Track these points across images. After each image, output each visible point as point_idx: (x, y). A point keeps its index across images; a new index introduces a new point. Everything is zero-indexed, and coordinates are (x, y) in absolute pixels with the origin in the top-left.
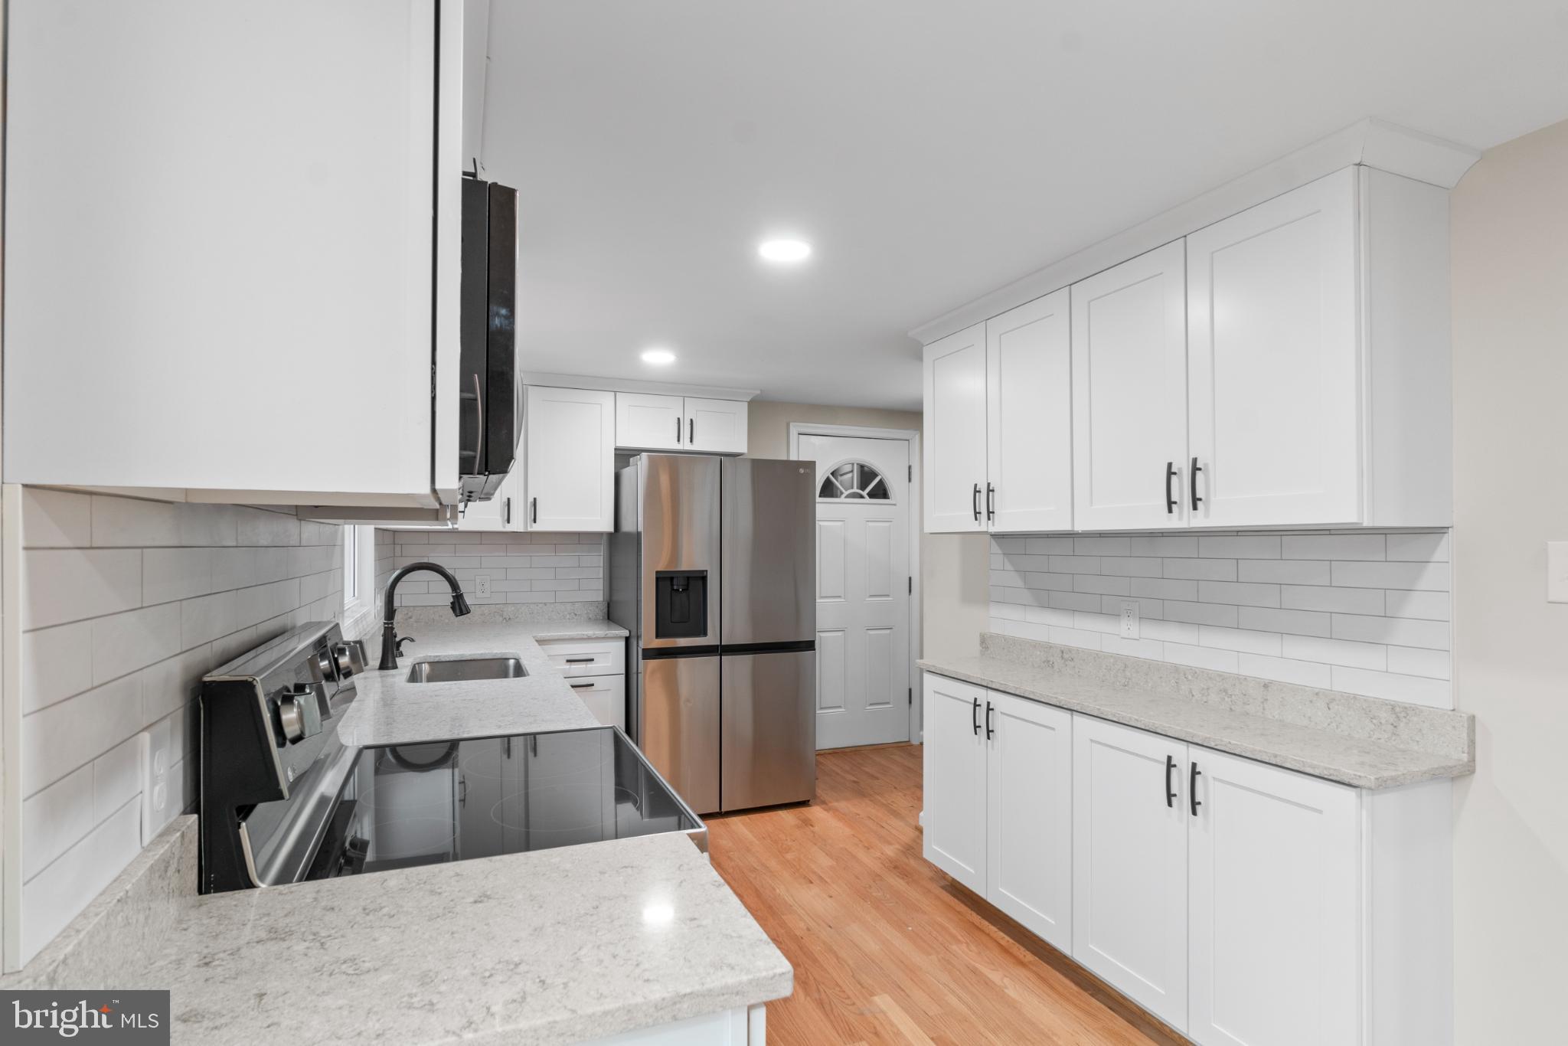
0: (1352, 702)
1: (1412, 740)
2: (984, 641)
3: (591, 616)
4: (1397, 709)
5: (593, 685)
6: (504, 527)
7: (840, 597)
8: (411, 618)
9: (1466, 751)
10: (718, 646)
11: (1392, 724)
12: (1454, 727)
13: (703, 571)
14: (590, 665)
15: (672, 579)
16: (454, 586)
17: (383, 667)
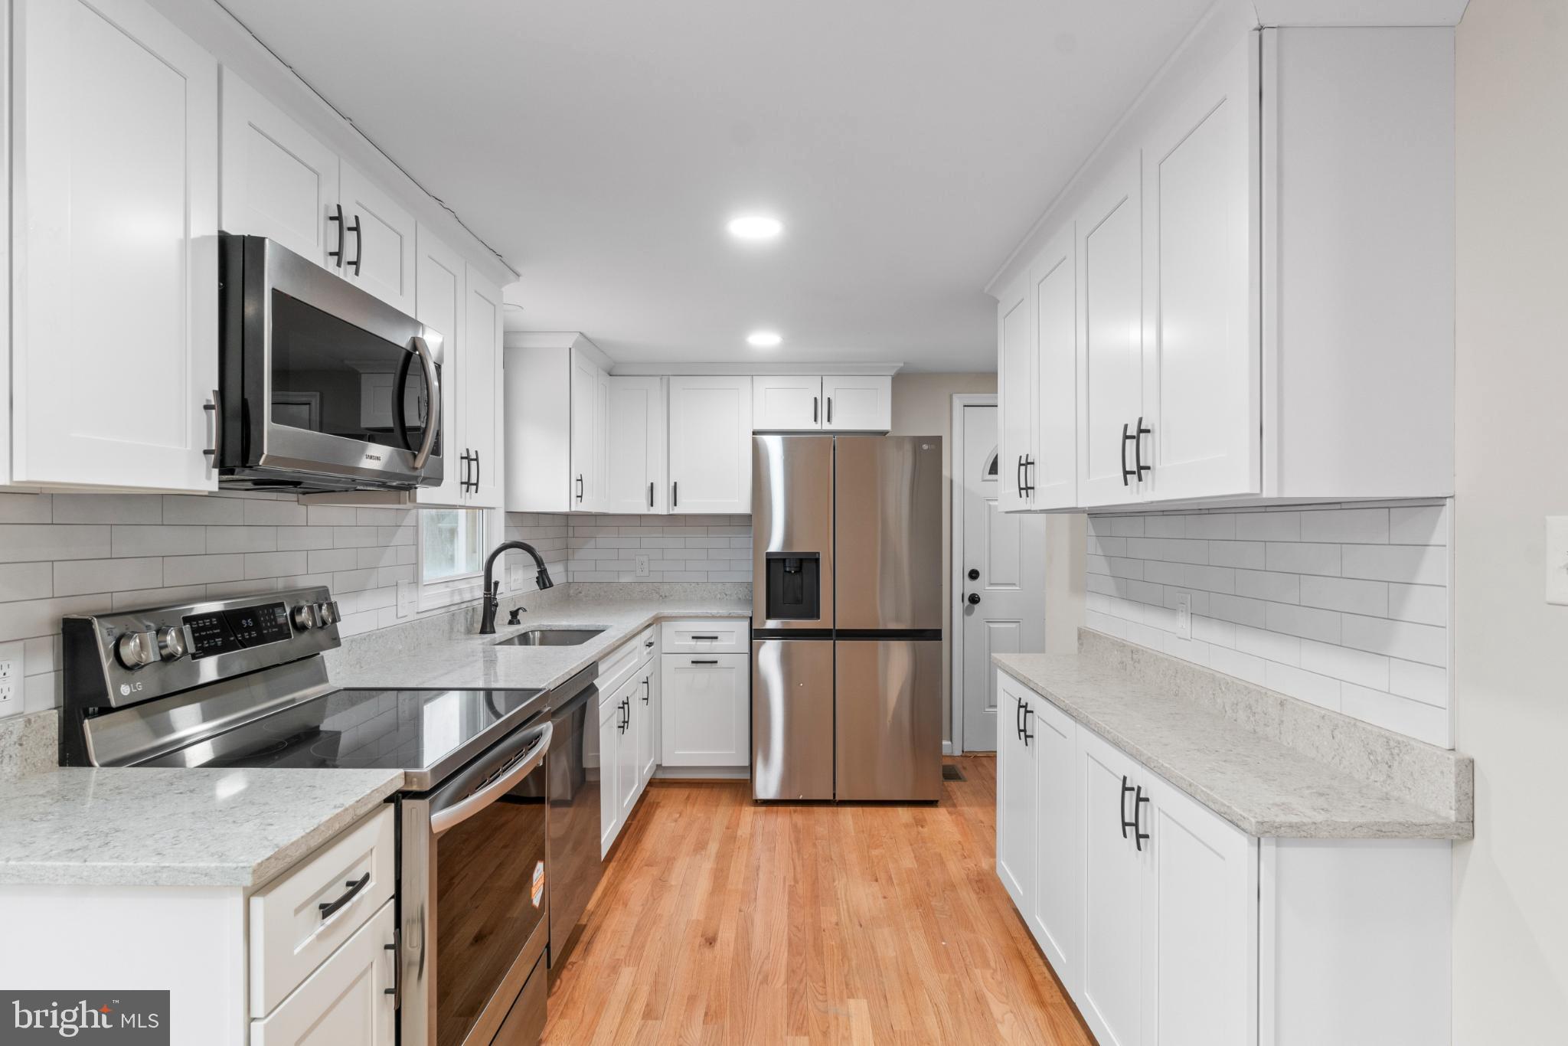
0: (1353, 730)
1: (1405, 787)
2: (1082, 635)
3: (740, 596)
4: (1392, 743)
5: (716, 662)
6: (649, 510)
7: (1014, 584)
8: (580, 593)
9: (1454, 808)
10: (831, 629)
11: (1387, 763)
12: (1442, 772)
13: (815, 553)
14: (715, 643)
15: (784, 560)
16: (539, 563)
17: (483, 631)
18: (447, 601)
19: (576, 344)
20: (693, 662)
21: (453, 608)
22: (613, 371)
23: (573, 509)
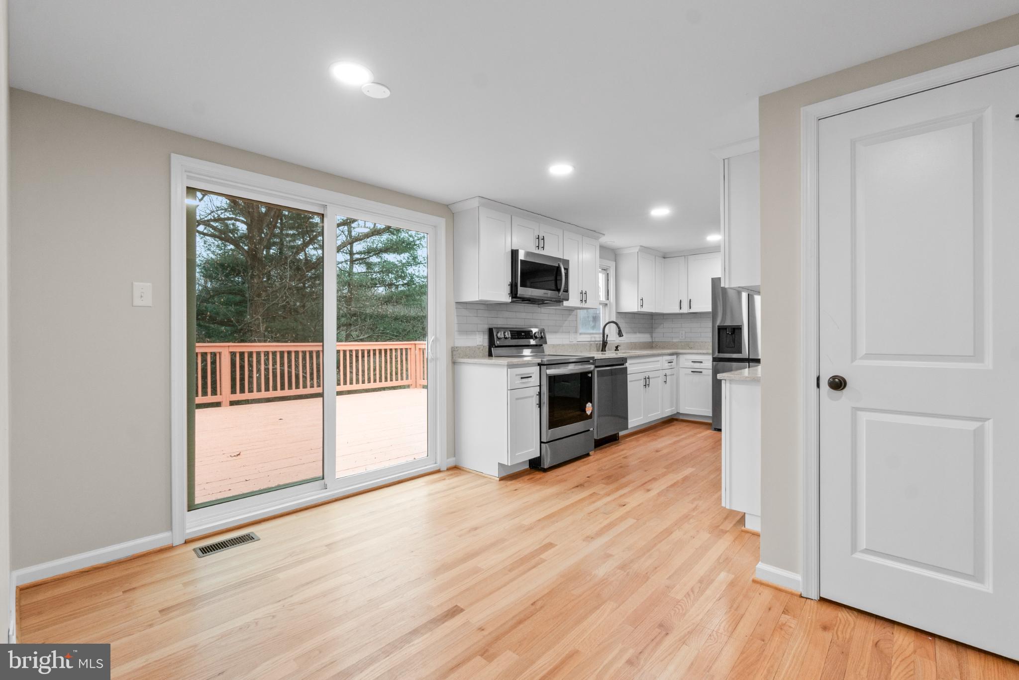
5: (700, 372)
6: (680, 311)
10: (747, 358)
14: (702, 364)
15: (726, 329)
16: (619, 328)
17: (602, 351)
18: (589, 340)
19: (640, 250)
20: (692, 372)
21: (592, 342)
22: (665, 256)
23: (639, 310)
